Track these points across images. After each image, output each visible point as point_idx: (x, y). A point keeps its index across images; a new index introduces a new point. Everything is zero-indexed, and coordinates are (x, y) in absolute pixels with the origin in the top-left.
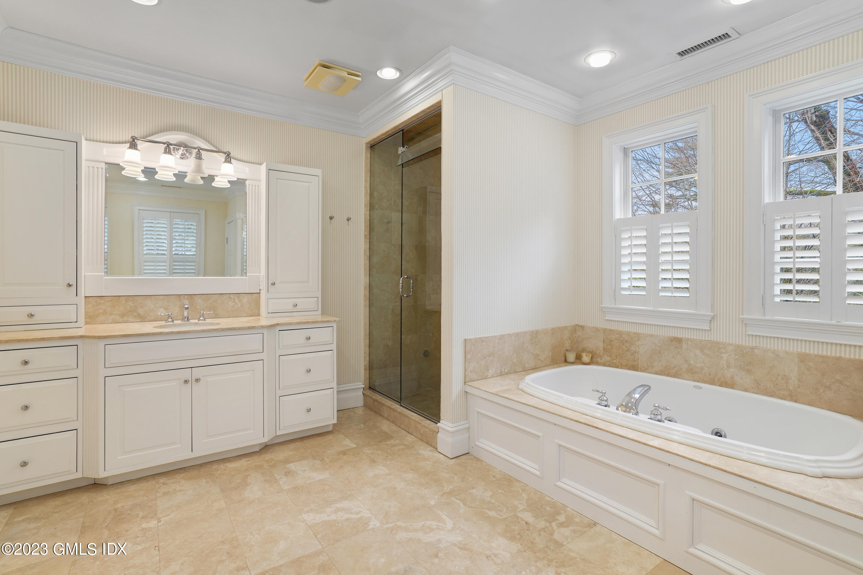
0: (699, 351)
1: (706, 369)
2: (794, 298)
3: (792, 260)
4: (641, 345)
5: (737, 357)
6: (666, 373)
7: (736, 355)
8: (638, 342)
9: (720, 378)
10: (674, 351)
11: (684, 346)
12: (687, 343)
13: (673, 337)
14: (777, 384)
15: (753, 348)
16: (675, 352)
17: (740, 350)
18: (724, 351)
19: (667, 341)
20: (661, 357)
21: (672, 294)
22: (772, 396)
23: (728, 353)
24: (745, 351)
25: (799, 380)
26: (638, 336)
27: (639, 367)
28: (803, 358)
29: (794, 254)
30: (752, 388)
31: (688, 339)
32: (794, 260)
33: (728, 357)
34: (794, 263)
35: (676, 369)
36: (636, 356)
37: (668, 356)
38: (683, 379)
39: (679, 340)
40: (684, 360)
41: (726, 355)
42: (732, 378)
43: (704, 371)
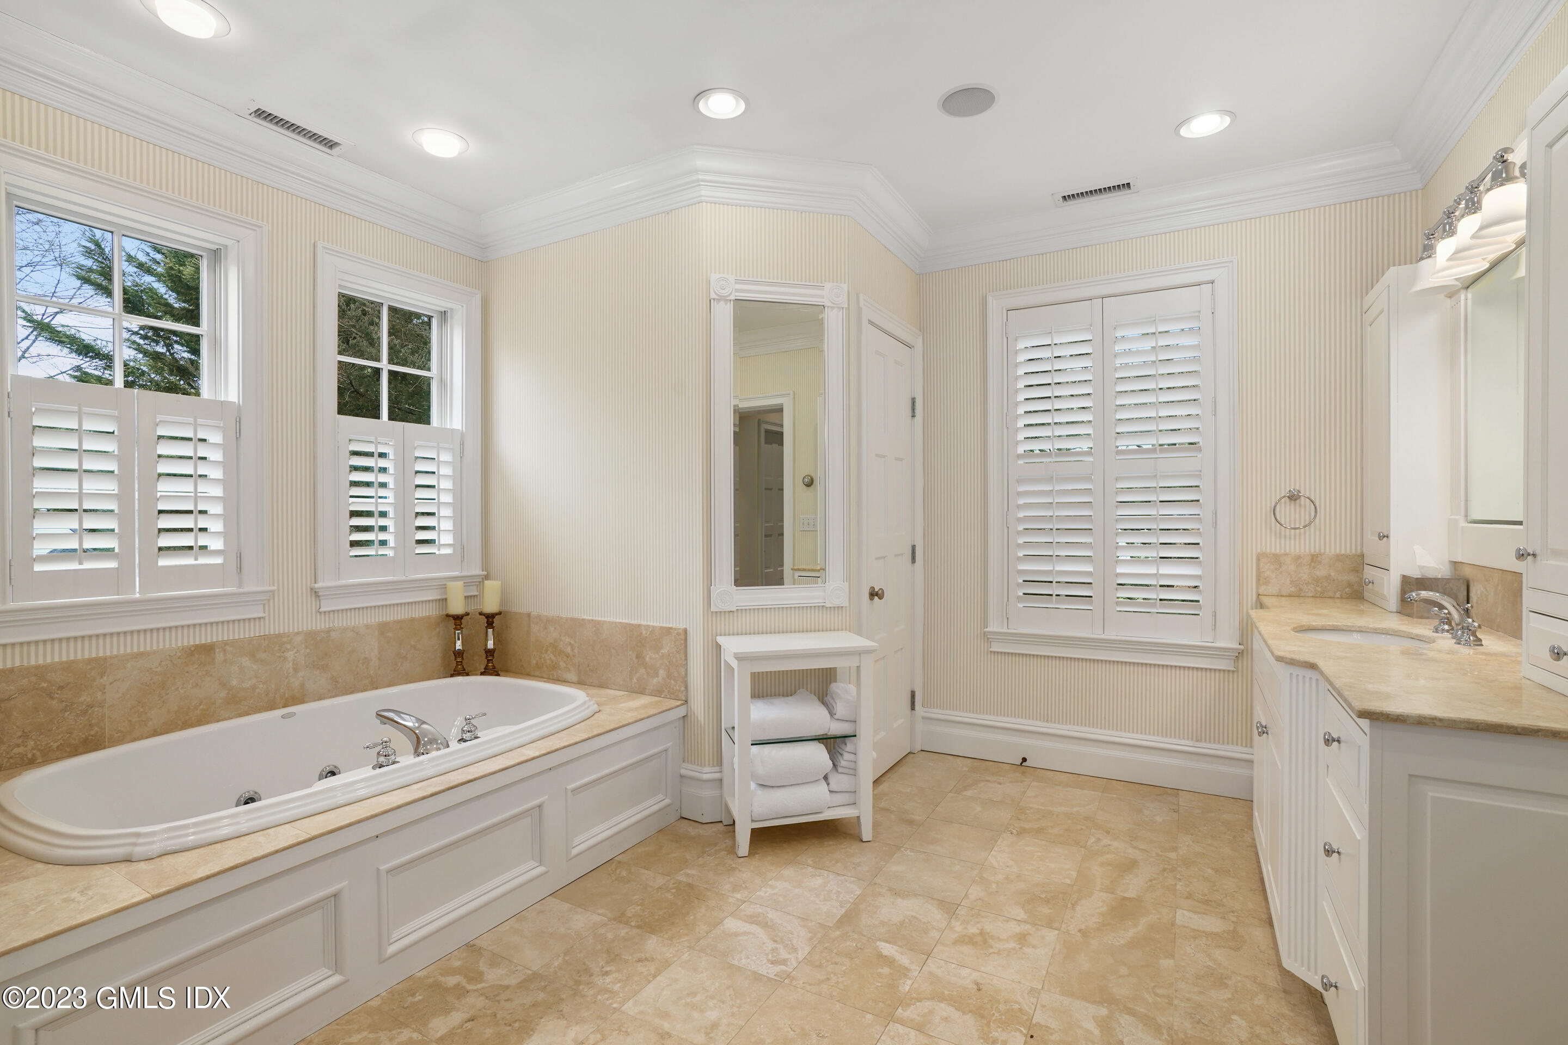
0: (247, 659)
1: (261, 686)
2: (377, 551)
3: (373, 500)
4: (111, 684)
5: (308, 651)
6: (179, 722)
7: (306, 648)
8: (102, 678)
9: (285, 694)
10: (197, 673)
11: (219, 656)
12: (225, 650)
13: (193, 646)
14: (358, 674)
15: (329, 631)
16: (200, 674)
17: (312, 638)
18: (288, 646)
19: (179, 658)
20: (167, 694)
21: (196, 559)
22: (352, 692)
23: (294, 648)
24: (318, 638)
25: (379, 659)
26: (101, 665)
27: (105, 737)
28: (383, 628)
29: (377, 492)
30: (329, 690)
31: (225, 643)
32: (377, 501)
33: (296, 655)
34: (377, 504)
35: (201, 707)
36: (96, 713)
37: (182, 688)
38: (218, 721)
39: (207, 649)
40: (220, 684)
41: (292, 653)
42: (302, 686)
43: (258, 691)
